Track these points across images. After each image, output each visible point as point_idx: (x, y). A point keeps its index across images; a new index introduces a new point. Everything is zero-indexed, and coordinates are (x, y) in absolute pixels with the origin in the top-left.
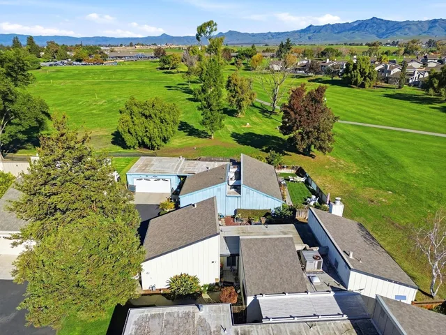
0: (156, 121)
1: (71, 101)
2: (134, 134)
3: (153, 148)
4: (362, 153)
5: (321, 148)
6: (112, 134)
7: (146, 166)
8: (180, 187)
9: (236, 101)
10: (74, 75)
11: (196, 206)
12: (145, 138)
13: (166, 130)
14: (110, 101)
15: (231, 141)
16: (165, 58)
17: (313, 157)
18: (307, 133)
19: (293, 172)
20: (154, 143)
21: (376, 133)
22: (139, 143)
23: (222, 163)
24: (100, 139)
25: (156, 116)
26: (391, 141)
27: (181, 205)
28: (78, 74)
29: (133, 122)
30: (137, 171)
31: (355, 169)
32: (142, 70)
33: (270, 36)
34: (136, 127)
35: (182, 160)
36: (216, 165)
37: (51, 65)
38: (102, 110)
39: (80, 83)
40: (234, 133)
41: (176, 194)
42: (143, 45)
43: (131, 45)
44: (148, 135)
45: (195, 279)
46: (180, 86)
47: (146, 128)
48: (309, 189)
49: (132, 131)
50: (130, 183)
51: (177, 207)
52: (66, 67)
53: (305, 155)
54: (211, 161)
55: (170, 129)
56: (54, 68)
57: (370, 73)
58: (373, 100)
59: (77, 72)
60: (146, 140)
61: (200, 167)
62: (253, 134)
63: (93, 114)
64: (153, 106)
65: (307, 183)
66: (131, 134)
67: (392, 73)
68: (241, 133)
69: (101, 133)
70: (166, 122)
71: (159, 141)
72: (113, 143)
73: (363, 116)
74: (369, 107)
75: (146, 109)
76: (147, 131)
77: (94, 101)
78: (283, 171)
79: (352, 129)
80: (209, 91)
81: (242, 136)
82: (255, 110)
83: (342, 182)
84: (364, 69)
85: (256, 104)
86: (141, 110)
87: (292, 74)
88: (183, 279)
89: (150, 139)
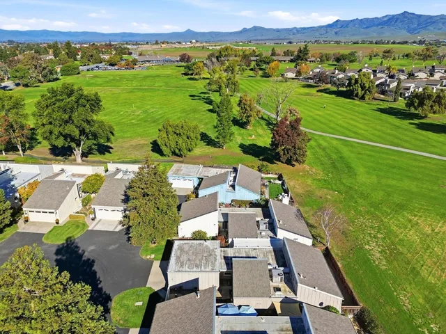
1: (114, 111)
2: (169, 146)
4: (333, 163)
5: (297, 160)
6: (151, 143)
7: (178, 170)
8: (199, 185)
10: (110, 81)
11: (207, 197)
12: (176, 149)
13: (191, 144)
14: (145, 112)
15: (238, 151)
16: (189, 65)
17: (293, 165)
18: (288, 150)
19: (277, 176)
20: (182, 152)
21: (352, 146)
22: (172, 152)
23: (226, 170)
24: (142, 147)
25: (184, 134)
26: (359, 154)
27: (200, 196)
28: (113, 80)
29: (168, 138)
30: (173, 174)
31: (321, 175)
32: (168, 76)
33: (296, 31)
34: (170, 142)
35: (201, 166)
36: (223, 171)
37: (88, 70)
38: (140, 120)
39: (116, 91)
40: (242, 144)
41: (196, 189)
42: (168, 43)
43: (157, 43)
44: (178, 147)
45: (205, 233)
46: (202, 95)
47: (177, 142)
48: (282, 188)
49: (168, 144)
51: (197, 196)
52: (102, 72)
53: (288, 164)
54: (220, 168)
55: (193, 144)
56: (91, 74)
57: (369, 87)
58: (364, 114)
59: (112, 78)
61: (213, 172)
62: (255, 145)
63: (133, 124)
64: (182, 127)
65: (283, 184)
66: (167, 146)
68: (247, 144)
69: (142, 142)
70: (191, 138)
71: (185, 151)
72: (153, 150)
73: (349, 130)
74: (358, 122)
75: (177, 129)
76: (177, 145)
77: (133, 112)
78: (269, 176)
79: (334, 142)
81: (247, 147)
82: (263, 122)
83: (308, 185)
84: (364, 84)
85: (264, 117)
86: (174, 130)
87: (304, 83)
88: (199, 232)
89: (180, 150)
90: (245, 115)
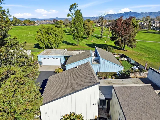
0: (53, 36)
2: (43, 42)
3: (52, 48)
7: (48, 52)
9: (87, 32)
10: (23, 28)
11: (77, 68)
12: (48, 43)
13: (58, 40)
14: (35, 35)
15: (86, 46)
16: (57, 22)
17: (126, 51)
20: (52, 46)
22: (46, 46)
25: (53, 33)
29: (43, 36)
30: (43, 55)
31: (147, 55)
33: (94, 18)
34: (44, 38)
35: (66, 50)
40: (87, 44)
41: (64, 65)
43: (45, 21)
44: (50, 42)
47: (49, 39)
48: (130, 63)
49: (42, 40)
50: (40, 61)
52: (20, 26)
53: (122, 50)
56: (15, 27)
57: (136, 25)
59: (24, 28)
60: (49, 45)
61: (76, 53)
64: (52, 28)
65: (128, 61)
66: (42, 41)
67: (144, 25)
68: (90, 44)
70: (58, 36)
71: (55, 45)
75: (49, 30)
76: (49, 40)
77: (29, 35)
80: (77, 24)
81: (91, 45)
82: (94, 37)
83: (144, 61)
84: (134, 24)
85: (94, 35)
86: (46, 31)
89: (51, 44)
90: (86, 32)
